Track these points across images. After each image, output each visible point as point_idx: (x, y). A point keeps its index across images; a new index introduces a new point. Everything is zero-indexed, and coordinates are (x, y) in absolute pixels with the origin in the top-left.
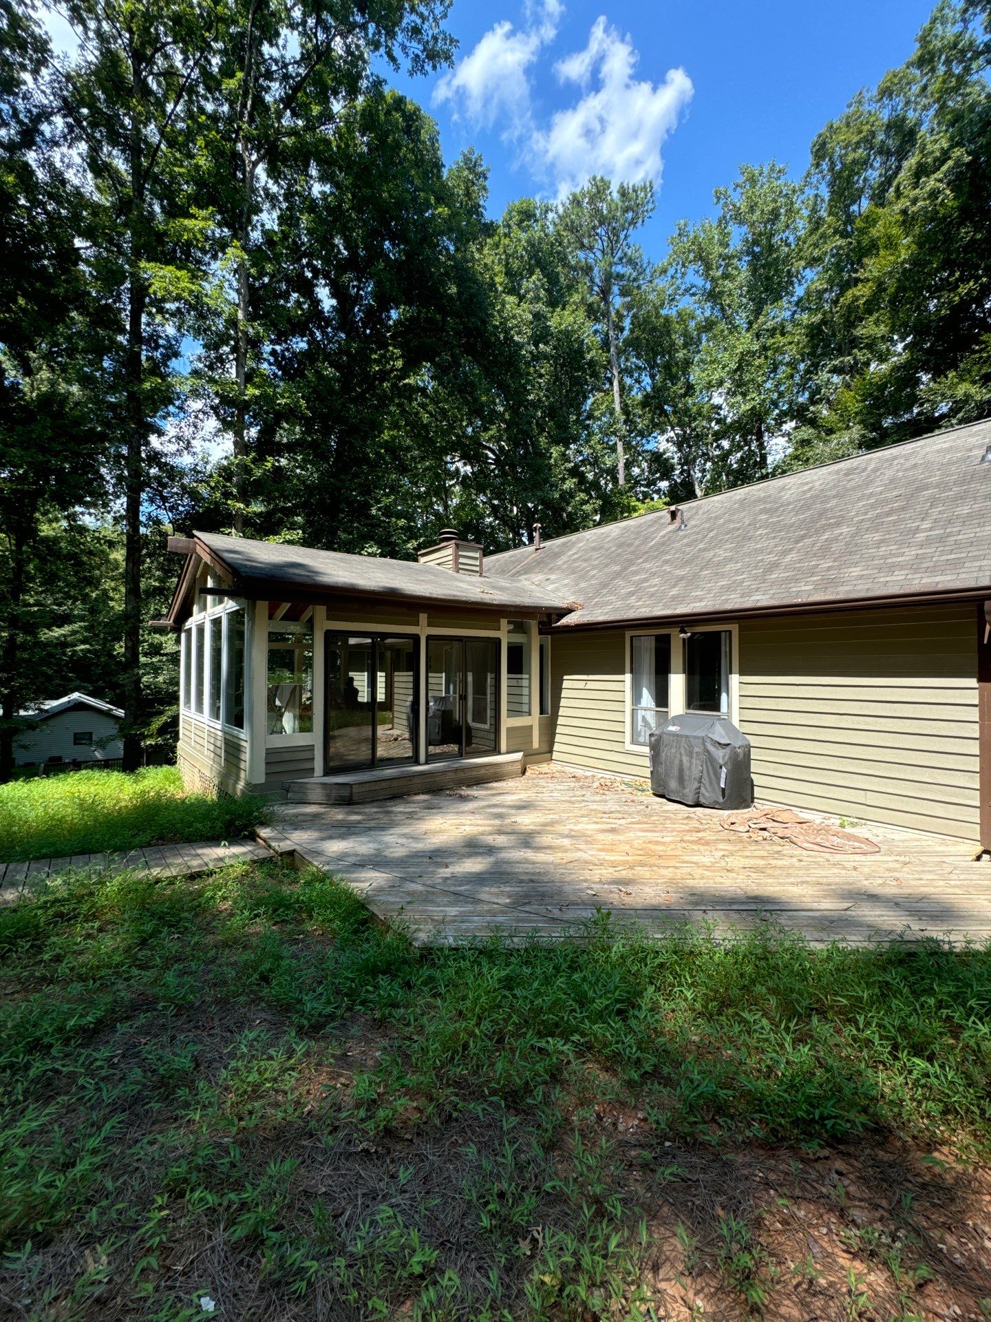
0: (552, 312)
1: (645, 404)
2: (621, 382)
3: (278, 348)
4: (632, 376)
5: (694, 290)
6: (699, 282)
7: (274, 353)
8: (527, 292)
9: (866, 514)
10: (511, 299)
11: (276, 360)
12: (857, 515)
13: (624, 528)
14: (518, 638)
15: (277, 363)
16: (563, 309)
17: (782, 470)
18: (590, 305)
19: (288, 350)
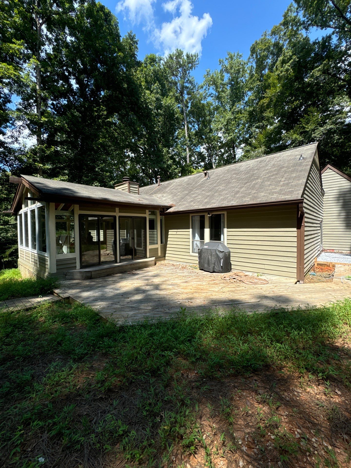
0: (163, 98)
1: (196, 134)
2: (188, 126)
3: (55, 102)
4: (191, 124)
5: (212, 95)
6: (214, 92)
7: (53, 104)
8: (154, 90)
9: (266, 175)
10: (148, 92)
11: (54, 107)
12: (263, 176)
13: (189, 178)
14: (153, 217)
15: (54, 108)
16: (167, 97)
17: (240, 160)
18: (177, 97)
19: (59, 103)
